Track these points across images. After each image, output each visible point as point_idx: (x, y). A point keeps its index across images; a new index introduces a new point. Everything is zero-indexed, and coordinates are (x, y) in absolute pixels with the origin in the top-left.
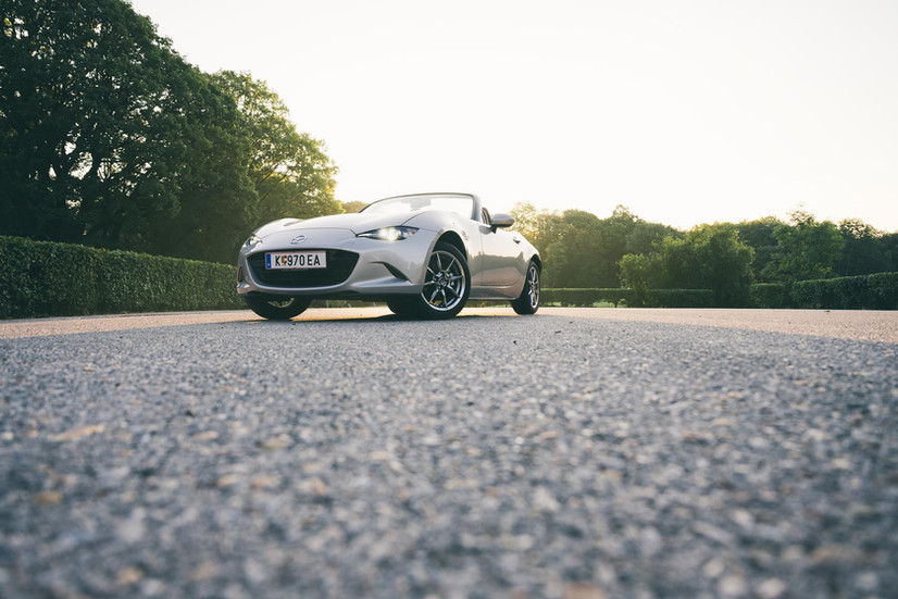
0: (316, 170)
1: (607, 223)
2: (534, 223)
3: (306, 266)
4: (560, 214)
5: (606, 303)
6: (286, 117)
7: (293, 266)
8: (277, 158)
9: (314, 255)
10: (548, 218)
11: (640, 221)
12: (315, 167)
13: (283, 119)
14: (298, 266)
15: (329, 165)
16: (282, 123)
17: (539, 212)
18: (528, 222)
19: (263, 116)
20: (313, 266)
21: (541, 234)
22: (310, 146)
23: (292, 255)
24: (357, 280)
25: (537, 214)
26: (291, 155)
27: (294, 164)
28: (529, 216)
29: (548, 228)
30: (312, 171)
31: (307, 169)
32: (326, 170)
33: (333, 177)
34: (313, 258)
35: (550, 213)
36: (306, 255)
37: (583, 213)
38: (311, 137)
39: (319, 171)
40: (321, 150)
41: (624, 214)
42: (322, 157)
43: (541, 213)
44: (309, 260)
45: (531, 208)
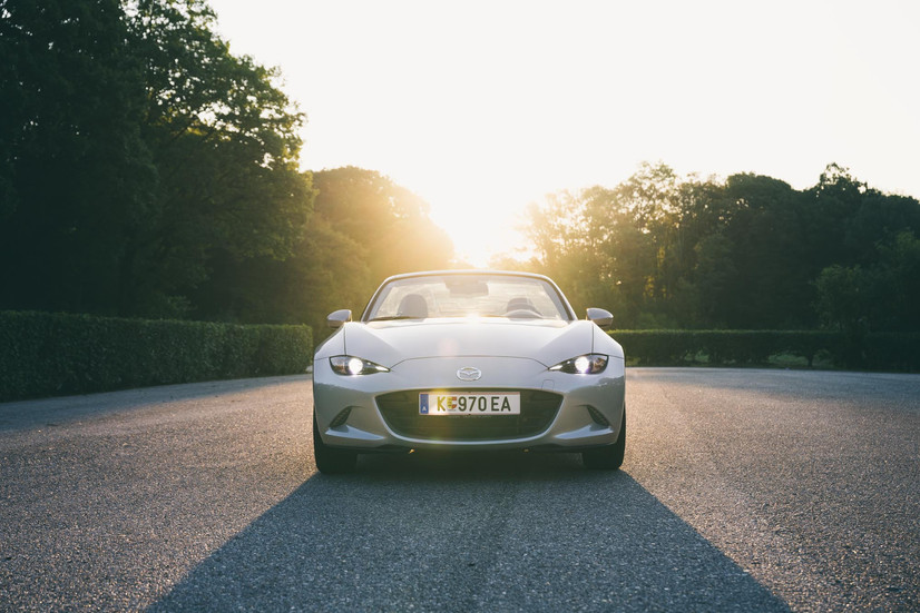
0: (265, 121)
1: (810, 194)
2: (673, 200)
3: (488, 411)
4: (721, 181)
5: (791, 358)
6: (213, 27)
7: (467, 412)
8: (197, 101)
9: (502, 397)
10: (699, 189)
11: (872, 193)
12: (265, 114)
13: (206, 31)
14: (476, 411)
15: (289, 110)
16: (204, 36)
17: (682, 178)
18: (661, 197)
19: (171, 27)
20: (500, 412)
21: (687, 218)
22: (254, 77)
23: (467, 396)
24: (559, 430)
25: (678, 182)
26: (220, 96)
27: (226, 110)
28: (663, 187)
29: (699, 206)
30: (259, 122)
31: (251, 120)
32: (286, 121)
33: (296, 131)
34: (500, 402)
35: (703, 179)
36: (488, 397)
37: (765, 180)
38: (256, 63)
39: (273, 121)
40: (275, 83)
41: (841, 179)
42: (277, 98)
43: (686, 180)
44: (493, 404)
45: (666, 172)
